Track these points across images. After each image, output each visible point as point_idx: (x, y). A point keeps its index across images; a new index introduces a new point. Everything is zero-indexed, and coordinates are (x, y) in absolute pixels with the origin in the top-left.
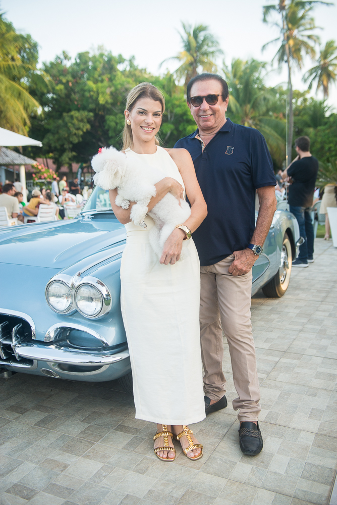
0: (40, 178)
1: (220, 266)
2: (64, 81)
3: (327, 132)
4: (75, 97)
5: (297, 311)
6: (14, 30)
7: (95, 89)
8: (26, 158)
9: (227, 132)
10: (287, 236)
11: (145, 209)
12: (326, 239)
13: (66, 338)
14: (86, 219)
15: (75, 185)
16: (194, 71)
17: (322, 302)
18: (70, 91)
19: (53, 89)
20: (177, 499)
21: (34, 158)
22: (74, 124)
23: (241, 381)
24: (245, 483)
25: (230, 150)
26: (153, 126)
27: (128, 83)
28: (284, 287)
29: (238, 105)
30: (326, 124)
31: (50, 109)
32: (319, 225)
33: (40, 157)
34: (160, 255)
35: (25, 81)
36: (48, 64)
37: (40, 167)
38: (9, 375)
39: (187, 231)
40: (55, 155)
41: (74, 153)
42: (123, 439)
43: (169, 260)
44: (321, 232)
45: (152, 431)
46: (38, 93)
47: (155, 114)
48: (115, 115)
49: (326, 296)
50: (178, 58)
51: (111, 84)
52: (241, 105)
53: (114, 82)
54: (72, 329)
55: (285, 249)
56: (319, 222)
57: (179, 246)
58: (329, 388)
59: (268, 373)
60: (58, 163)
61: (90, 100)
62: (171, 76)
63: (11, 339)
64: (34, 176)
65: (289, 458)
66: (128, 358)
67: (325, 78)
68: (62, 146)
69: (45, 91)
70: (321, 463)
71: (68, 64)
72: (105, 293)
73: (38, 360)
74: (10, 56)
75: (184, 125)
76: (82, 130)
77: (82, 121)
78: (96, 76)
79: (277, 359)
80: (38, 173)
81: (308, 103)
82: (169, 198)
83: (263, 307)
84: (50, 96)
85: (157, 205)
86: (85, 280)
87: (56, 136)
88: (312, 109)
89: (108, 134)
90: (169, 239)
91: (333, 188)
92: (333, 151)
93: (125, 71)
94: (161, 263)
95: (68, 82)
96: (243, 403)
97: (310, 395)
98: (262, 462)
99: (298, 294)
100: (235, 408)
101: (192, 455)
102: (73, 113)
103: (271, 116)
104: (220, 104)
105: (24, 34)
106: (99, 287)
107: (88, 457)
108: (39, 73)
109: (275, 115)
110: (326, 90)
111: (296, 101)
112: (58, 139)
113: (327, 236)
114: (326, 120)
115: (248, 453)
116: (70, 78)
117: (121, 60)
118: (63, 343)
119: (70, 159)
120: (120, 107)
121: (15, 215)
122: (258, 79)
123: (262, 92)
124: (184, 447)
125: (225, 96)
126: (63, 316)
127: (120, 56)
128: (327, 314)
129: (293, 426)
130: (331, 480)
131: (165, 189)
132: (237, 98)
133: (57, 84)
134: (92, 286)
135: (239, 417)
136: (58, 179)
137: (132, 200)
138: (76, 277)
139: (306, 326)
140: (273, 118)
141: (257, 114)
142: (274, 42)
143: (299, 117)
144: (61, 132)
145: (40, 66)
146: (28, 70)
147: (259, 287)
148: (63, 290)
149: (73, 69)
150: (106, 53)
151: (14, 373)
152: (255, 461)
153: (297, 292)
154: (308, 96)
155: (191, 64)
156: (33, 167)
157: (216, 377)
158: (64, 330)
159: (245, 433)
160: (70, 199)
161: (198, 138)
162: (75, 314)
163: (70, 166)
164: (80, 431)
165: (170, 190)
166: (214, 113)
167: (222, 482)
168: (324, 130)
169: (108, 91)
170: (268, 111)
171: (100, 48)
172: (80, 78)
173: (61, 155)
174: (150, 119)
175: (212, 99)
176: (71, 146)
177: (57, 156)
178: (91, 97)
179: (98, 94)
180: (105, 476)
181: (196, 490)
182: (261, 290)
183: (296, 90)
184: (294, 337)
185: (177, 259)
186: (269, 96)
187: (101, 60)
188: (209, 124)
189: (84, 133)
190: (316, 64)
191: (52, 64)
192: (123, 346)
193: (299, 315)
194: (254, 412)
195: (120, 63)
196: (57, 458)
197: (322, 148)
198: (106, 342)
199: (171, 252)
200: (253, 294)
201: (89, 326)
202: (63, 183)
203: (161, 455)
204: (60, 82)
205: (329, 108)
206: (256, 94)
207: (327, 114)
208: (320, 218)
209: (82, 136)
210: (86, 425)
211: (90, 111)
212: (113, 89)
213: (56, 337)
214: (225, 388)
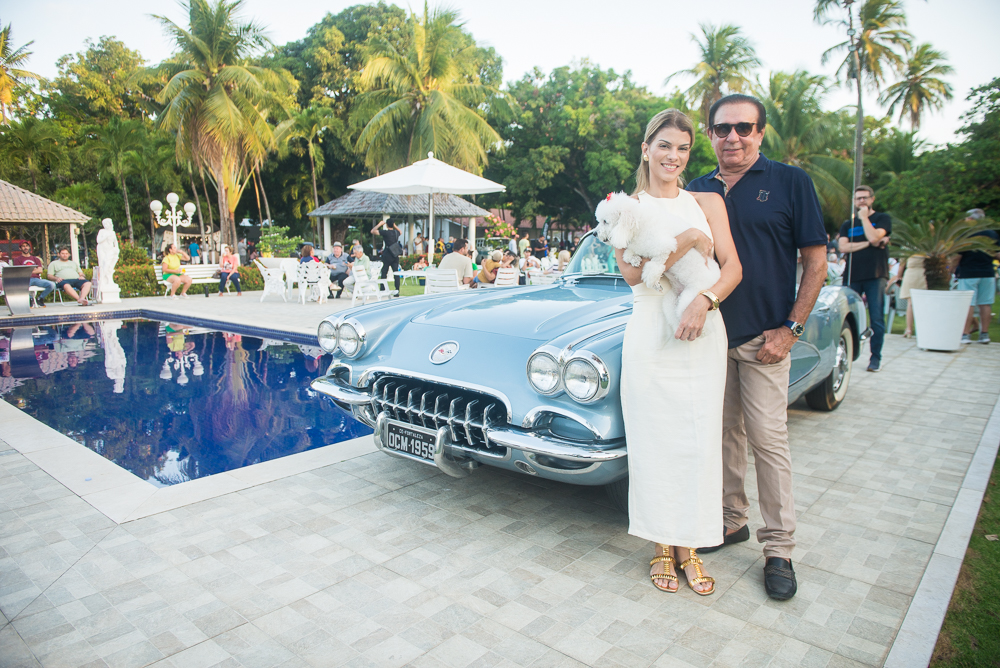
0: (494, 236)
1: (744, 350)
2: (534, 106)
3: (915, 179)
4: (548, 127)
5: (856, 431)
6: (474, 43)
7: (574, 117)
8: (478, 208)
9: (760, 172)
10: (847, 324)
11: (661, 268)
12: (906, 336)
13: (547, 425)
14: (568, 285)
15: (540, 246)
16: (716, 90)
17: (894, 421)
18: (540, 119)
19: (519, 117)
20: (680, 634)
21: (487, 208)
22: (542, 164)
23: (770, 503)
24: (770, 629)
25: (763, 196)
26: (678, 163)
27: (620, 107)
28: (838, 397)
29: (778, 137)
30: (914, 167)
31: (512, 143)
32: (896, 315)
33: (495, 207)
34: (675, 328)
35: (483, 107)
36: (514, 84)
37: (495, 220)
38: (474, 466)
39: (714, 299)
40: (514, 204)
41: (541, 203)
42: (610, 561)
43: (687, 334)
44: (898, 326)
45: (647, 557)
46: (499, 123)
47: (681, 148)
48: (600, 151)
49: (902, 415)
50: (694, 72)
51: (596, 109)
52: (783, 138)
53: (600, 106)
54: (555, 415)
55: (843, 343)
56: (897, 310)
57: (702, 318)
58: (897, 533)
59: (810, 506)
60: (518, 215)
61: (567, 131)
62: (682, 96)
63: (481, 422)
64: (486, 231)
65: (832, 609)
66: (625, 458)
67: (914, 100)
68: (526, 192)
69: (509, 120)
70: (877, 620)
71: (539, 84)
72: (602, 372)
73: (512, 448)
74: (467, 76)
75: (697, 165)
76: (553, 172)
77: (553, 159)
78: (577, 98)
79: (823, 490)
80: (493, 228)
81: (887, 137)
82: (693, 255)
83: (806, 422)
84: (514, 126)
85: (677, 264)
86: (578, 354)
87: (519, 180)
88: (894, 144)
89: (588, 177)
90: (689, 308)
91: (922, 261)
92: (925, 207)
93: (616, 91)
94: (676, 337)
95: (538, 107)
96: (772, 534)
97: (869, 538)
98: (794, 609)
99: (860, 409)
100: (761, 540)
101: (701, 588)
102: (542, 149)
103: (828, 154)
104: (754, 136)
105: (486, 47)
106: (595, 363)
107: (567, 573)
108: (502, 96)
109: (836, 152)
110: (915, 118)
111: (870, 132)
112: (521, 184)
113: (908, 331)
114: (914, 162)
115: (776, 596)
116: (542, 103)
117: (612, 77)
118: (544, 431)
119: (534, 210)
120: (607, 141)
121: (467, 281)
122: (811, 100)
123: (817, 119)
124: (690, 578)
125: (761, 125)
126: (545, 398)
127: (611, 71)
128: (902, 438)
129: (841, 573)
130: (888, 640)
131: (688, 243)
132: (778, 128)
133: (524, 110)
134: (586, 362)
135: (765, 551)
136: (518, 236)
137: (645, 255)
138: (566, 350)
139: (869, 451)
140: (832, 156)
141: (807, 152)
142: (840, 47)
143: (874, 157)
144: (524, 173)
145: (503, 87)
146: (490, 93)
147: (800, 393)
148: (549, 365)
149: (545, 90)
150: (592, 68)
151: (480, 464)
152: (784, 607)
153: (858, 405)
154: (887, 126)
155: (712, 79)
156: (486, 219)
157: (736, 498)
158: (546, 414)
159: (772, 571)
160: (534, 263)
161: (720, 178)
162: (562, 396)
163: (534, 221)
164: (556, 545)
165: (694, 244)
166: (745, 146)
167: (740, 624)
168: (911, 177)
169: (592, 119)
170: (825, 146)
171: (584, 61)
172: (554, 103)
173: (523, 205)
174: (674, 154)
175: (743, 128)
176: (537, 192)
177: (517, 206)
178: (568, 126)
179: (578, 123)
180: (588, 597)
181: (705, 628)
182: (804, 398)
183: (868, 117)
184: (850, 464)
185: (698, 335)
186: (827, 125)
187: (584, 77)
188: (736, 159)
189: (555, 175)
190: (902, 79)
191: (519, 84)
192: (619, 441)
193: (858, 437)
194: (786, 546)
195: (610, 80)
196: (529, 569)
197: (907, 203)
198: (598, 434)
199: (691, 325)
200: (791, 402)
201: (577, 412)
202: (525, 243)
203: (660, 584)
204: (528, 108)
205: (921, 142)
206: (807, 121)
207: (917, 153)
208: (898, 305)
209: (552, 179)
210: (564, 539)
211: (565, 146)
212: (598, 115)
213: (535, 423)
214: (747, 514)
